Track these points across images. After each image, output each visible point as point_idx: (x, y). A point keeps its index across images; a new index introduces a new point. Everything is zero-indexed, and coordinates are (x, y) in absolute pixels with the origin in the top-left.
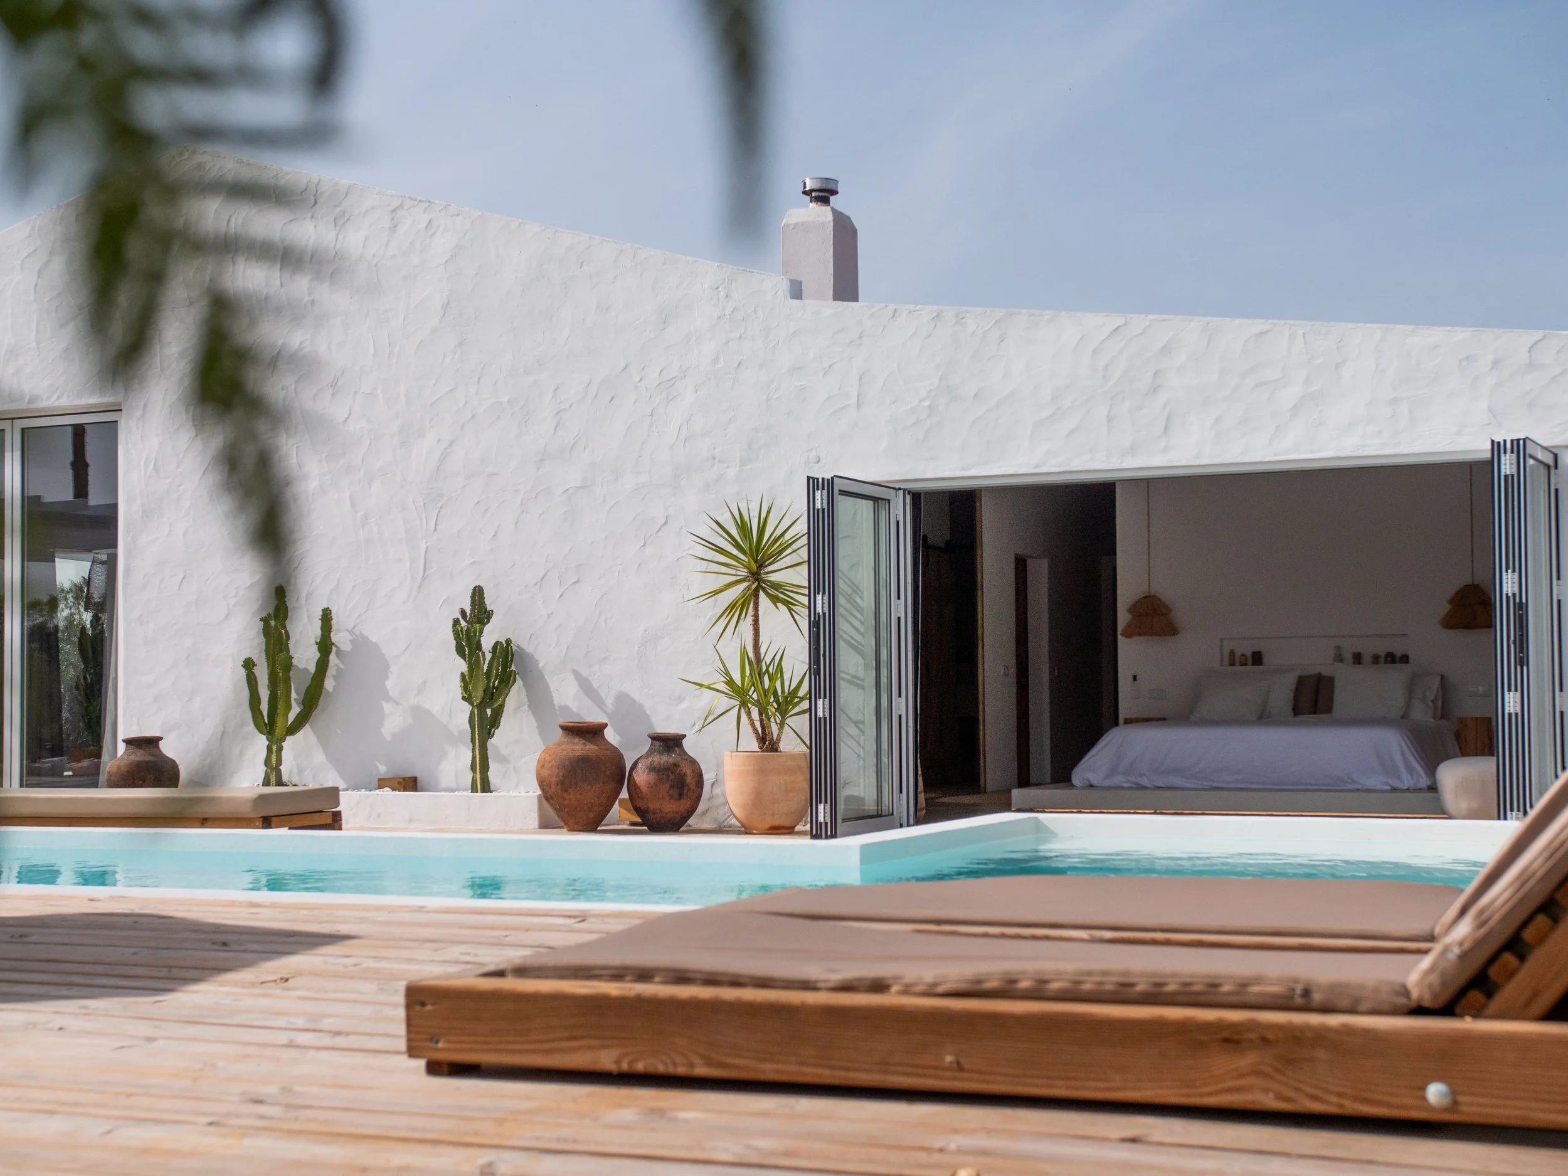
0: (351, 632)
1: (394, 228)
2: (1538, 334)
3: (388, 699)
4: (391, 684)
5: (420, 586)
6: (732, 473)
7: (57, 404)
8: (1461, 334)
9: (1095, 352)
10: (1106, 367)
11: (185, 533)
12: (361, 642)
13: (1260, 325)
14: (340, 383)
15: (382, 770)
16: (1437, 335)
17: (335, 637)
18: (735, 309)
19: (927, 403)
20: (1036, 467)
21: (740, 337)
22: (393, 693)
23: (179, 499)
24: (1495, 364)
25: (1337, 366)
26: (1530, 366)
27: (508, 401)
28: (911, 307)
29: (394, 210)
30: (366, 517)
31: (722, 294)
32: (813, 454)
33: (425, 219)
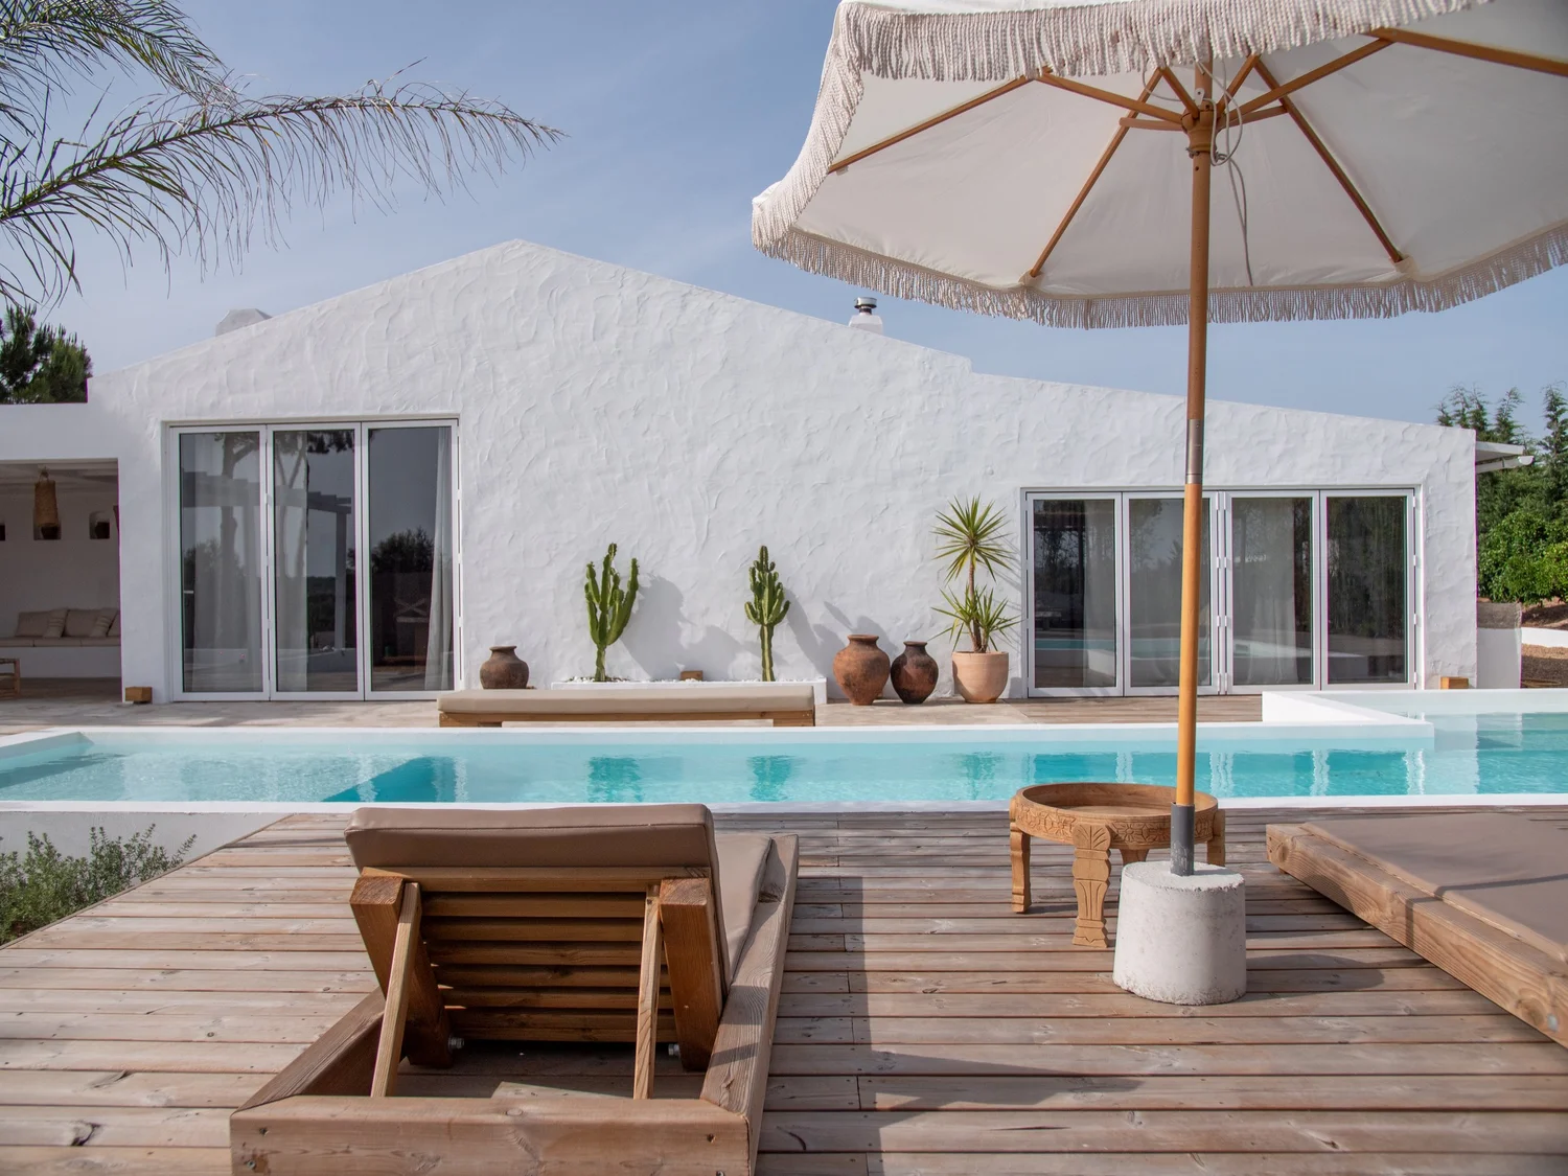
0: (649, 575)
1: (684, 307)
2: (1406, 425)
3: (684, 620)
4: (684, 610)
5: (704, 545)
6: (933, 478)
7: (403, 413)
8: (1368, 422)
9: (1167, 418)
10: (1174, 427)
11: (515, 505)
12: (659, 583)
13: (1260, 409)
14: (640, 408)
15: (681, 667)
16: (1356, 421)
17: (640, 578)
18: (936, 377)
19: (1063, 441)
20: (1131, 482)
21: (940, 394)
22: (686, 615)
23: (508, 482)
24: (1386, 438)
25: (1303, 435)
26: (1403, 441)
27: (772, 426)
28: (1053, 383)
29: (684, 296)
30: (661, 499)
31: (927, 366)
32: (989, 469)
33: (708, 303)
